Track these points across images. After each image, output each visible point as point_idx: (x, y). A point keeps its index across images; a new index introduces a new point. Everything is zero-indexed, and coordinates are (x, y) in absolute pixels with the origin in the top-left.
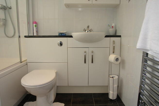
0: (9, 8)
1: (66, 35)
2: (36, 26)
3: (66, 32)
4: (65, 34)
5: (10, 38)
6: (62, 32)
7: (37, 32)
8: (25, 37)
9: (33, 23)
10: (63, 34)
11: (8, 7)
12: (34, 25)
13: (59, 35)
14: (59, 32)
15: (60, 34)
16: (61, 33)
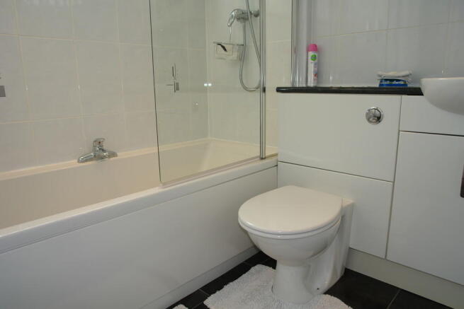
0: (253, 16)
1: (405, 85)
2: (314, 58)
3: (408, 76)
4: (402, 83)
5: (250, 93)
6: (392, 74)
7: (316, 75)
8: (279, 90)
9: (308, 51)
10: (395, 83)
11: (251, 12)
12: (311, 54)
13: (380, 85)
14: (380, 76)
15: (384, 83)
16: (386, 80)
